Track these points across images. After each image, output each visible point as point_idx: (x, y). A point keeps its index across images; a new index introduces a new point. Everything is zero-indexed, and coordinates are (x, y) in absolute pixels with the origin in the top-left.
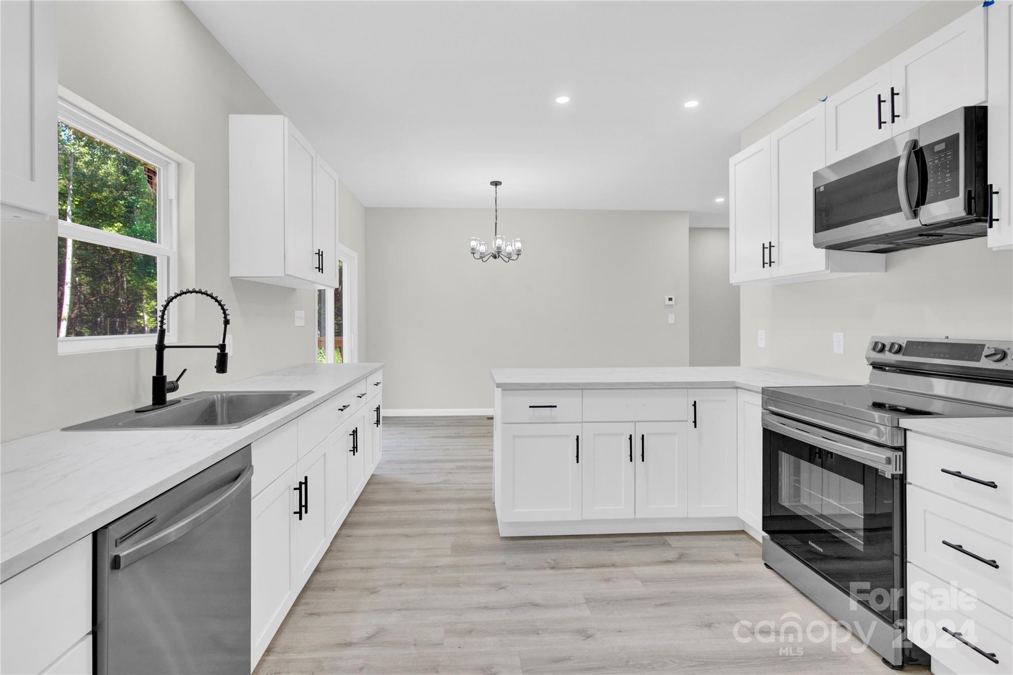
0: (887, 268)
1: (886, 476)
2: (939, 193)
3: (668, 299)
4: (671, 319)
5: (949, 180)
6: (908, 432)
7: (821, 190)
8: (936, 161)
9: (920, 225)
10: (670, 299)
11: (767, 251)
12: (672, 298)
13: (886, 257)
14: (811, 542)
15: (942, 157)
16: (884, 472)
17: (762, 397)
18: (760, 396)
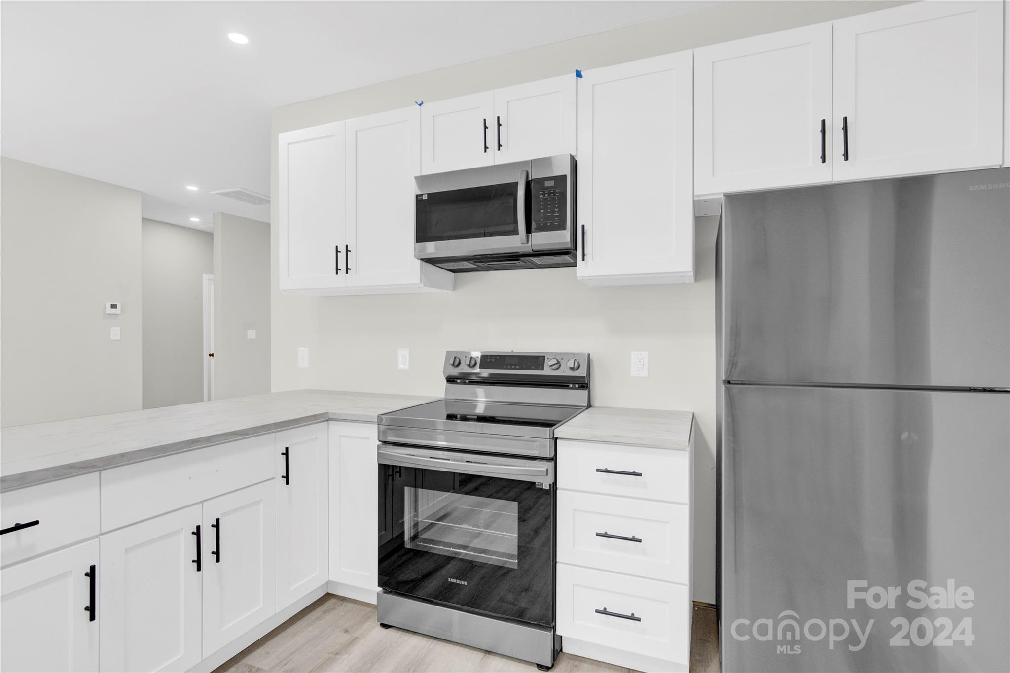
0: (455, 287)
1: (544, 488)
2: (549, 224)
3: (110, 307)
4: (115, 333)
5: (557, 214)
6: (558, 441)
7: (424, 198)
8: (546, 195)
9: (531, 250)
10: (114, 306)
11: (342, 256)
12: (116, 305)
13: (455, 276)
14: (451, 578)
15: (552, 193)
16: (542, 484)
17: (379, 428)
18: (375, 427)
